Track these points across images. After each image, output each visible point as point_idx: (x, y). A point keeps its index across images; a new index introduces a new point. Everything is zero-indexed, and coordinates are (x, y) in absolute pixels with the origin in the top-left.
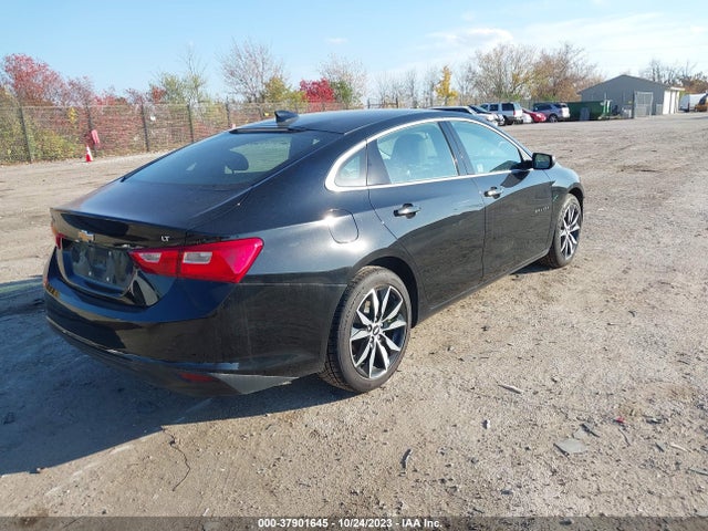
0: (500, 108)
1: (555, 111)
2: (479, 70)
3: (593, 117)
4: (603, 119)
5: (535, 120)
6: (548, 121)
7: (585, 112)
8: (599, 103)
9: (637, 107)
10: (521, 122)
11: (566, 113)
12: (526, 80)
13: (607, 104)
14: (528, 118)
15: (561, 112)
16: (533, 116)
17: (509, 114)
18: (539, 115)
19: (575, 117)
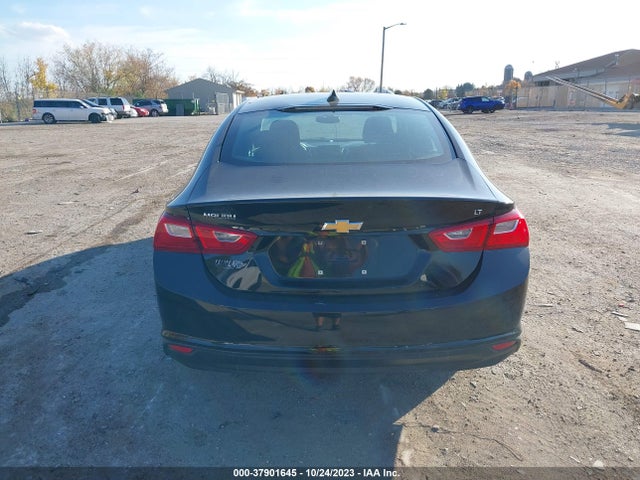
0: (109, 102)
1: (156, 106)
2: (69, 65)
3: (187, 113)
4: (195, 115)
5: (141, 115)
6: (151, 115)
7: (179, 108)
8: (190, 100)
9: (219, 104)
10: (129, 117)
11: (165, 108)
12: (118, 78)
13: (196, 101)
14: (135, 113)
15: (161, 107)
16: (138, 111)
17: (119, 108)
18: (142, 110)
19: (172, 112)
